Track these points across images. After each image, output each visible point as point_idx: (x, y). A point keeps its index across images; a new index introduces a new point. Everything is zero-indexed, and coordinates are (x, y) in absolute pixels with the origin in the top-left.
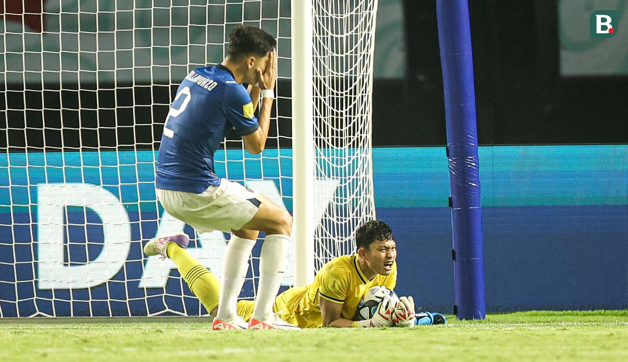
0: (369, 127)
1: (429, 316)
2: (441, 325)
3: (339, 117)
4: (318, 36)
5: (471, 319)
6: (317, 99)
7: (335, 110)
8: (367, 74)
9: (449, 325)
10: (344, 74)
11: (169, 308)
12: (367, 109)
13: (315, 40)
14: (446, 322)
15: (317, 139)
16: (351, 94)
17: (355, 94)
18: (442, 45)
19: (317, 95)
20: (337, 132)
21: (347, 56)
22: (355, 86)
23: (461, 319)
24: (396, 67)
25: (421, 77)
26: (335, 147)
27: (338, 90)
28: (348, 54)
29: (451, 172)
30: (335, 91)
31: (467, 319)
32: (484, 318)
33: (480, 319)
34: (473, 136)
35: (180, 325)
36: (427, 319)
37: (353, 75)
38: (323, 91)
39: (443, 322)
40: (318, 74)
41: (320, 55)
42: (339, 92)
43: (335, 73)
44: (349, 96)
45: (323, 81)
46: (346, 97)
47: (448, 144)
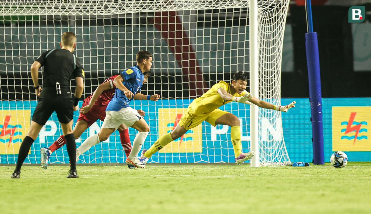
0: (280, 90)
1: (303, 163)
2: (308, 167)
3: (269, 87)
4: (260, 55)
5: (319, 164)
6: (260, 79)
7: (267, 84)
8: (279, 70)
9: (311, 167)
10: (270, 70)
11: (203, 160)
12: (279, 84)
13: (259, 57)
14: (310, 165)
15: (260, 95)
16: (273, 78)
17: (275, 78)
18: (308, 59)
19: (260, 78)
20: (268, 92)
21: (271, 63)
22: (275, 75)
23: (315, 165)
24: (290, 68)
25: (300, 71)
26: (267, 98)
27: (268, 76)
28: (272, 62)
29: (311, 108)
30: (267, 77)
31: (317, 165)
32: (324, 164)
33: (322, 164)
34: (320, 94)
35: (207, 166)
36: (302, 165)
37: (274, 70)
38: (262, 76)
39: (308, 165)
40: (260, 70)
41: (261, 62)
42: (268, 77)
43: (267, 69)
44: (272, 78)
45: (262, 72)
46: (271, 79)
47: (310, 97)
